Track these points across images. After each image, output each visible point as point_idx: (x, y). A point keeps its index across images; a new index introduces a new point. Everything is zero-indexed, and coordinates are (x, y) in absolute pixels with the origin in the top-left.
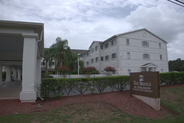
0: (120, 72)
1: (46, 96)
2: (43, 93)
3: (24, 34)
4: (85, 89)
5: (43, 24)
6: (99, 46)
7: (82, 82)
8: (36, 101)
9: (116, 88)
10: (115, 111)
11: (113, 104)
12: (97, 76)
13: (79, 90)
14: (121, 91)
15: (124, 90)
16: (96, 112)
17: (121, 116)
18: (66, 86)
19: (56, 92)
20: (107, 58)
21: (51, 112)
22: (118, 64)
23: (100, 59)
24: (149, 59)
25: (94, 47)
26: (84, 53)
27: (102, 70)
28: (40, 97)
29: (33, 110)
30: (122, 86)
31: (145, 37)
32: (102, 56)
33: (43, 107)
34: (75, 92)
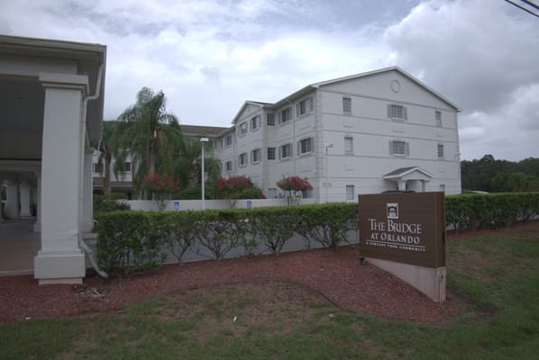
0: (322, 191)
1: (113, 264)
2: (105, 257)
3: (45, 76)
4: (229, 242)
5: (105, 47)
6: (262, 120)
7: (220, 221)
8: (84, 279)
9: (318, 240)
10: (320, 307)
11: (312, 286)
12: (257, 204)
13: (212, 245)
14: (333, 248)
15: (342, 243)
16: (263, 311)
17: (337, 320)
18: (173, 234)
19: (144, 252)
20: (286, 150)
21: (133, 314)
22: (317, 168)
23: (264, 154)
24: (408, 157)
25: (249, 120)
26: (219, 135)
27: (270, 187)
28: (97, 270)
29: (78, 307)
30: (336, 234)
31: (396, 92)
32: (271, 146)
33: (107, 298)
34: (200, 252)
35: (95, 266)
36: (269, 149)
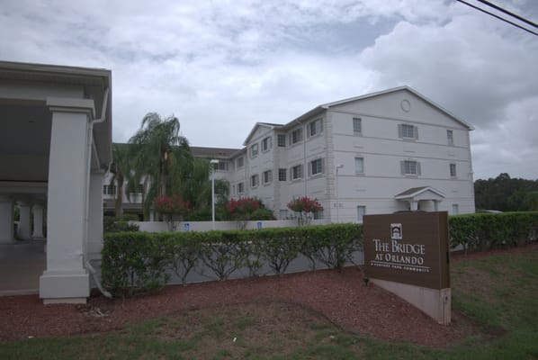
0: (333, 212)
1: (116, 284)
2: (109, 277)
3: (52, 100)
4: (233, 263)
5: (110, 72)
6: (273, 141)
7: (224, 242)
8: (88, 299)
9: (323, 261)
10: (321, 328)
11: (314, 307)
12: (267, 225)
13: (216, 266)
14: (339, 269)
15: (347, 265)
16: (264, 332)
17: (338, 342)
18: (177, 255)
19: (148, 273)
20: (297, 171)
21: (133, 334)
22: (328, 189)
23: (275, 175)
24: (419, 177)
25: (260, 142)
26: (231, 156)
27: (283, 208)
28: (101, 290)
29: (80, 326)
30: (341, 255)
31: (407, 111)
32: (281, 167)
33: (109, 317)
34: (205, 274)
35: (100, 287)
36: (280, 170)
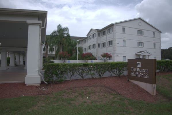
0: (115, 58)
1: (49, 80)
2: (47, 78)
3: (28, 21)
4: (86, 73)
5: (47, 12)
6: (96, 35)
7: (83, 67)
8: (40, 84)
9: (114, 73)
10: (115, 95)
11: (112, 88)
12: (94, 61)
13: (80, 74)
14: (119, 76)
15: (122, 75)
16: (96, 96)
17: (120, 99)
18: (68, 71)
19: (59, 76)
20: (104, 44)
21: (55, 95)
22: (114, 50)
23: (97, 45)
24: (143, 47)
25: (92, 35)
26: (82, 39)
27: (99, 56)
28: (44, 81)
29: (38, 92)
30: (120, 72)
31: (140, 26)
32: (99, 43)
33: (47, 90)
34: (77, 76)
35: (44, 80)
36: (98, 44)
